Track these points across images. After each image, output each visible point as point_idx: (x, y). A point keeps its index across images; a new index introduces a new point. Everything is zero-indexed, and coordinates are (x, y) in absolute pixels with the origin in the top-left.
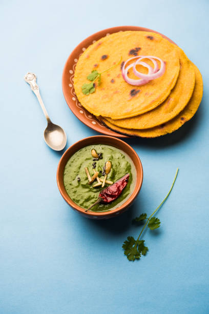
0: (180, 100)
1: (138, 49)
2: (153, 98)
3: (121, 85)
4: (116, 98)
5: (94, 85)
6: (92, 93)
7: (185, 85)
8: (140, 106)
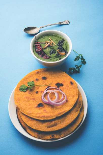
0: (58, 125)
1: (62, 85)
2: (46, 115)
3: (38, 97)
4: (31, 102)
5: (28, 88)
6: (23, 92)
7: (67, 119)
8: (36, 114)
